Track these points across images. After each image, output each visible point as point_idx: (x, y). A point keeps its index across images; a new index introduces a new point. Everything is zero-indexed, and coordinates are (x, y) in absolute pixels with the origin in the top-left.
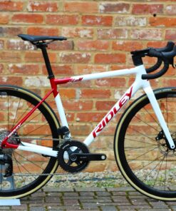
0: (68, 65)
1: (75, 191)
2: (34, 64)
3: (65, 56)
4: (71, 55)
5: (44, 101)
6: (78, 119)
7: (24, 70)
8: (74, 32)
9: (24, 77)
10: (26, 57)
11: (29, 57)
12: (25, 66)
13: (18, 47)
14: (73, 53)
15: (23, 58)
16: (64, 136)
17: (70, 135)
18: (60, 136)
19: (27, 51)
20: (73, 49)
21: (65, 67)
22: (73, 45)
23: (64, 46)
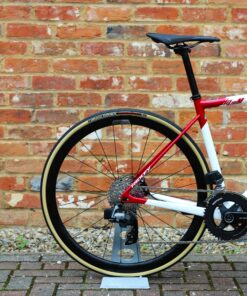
0: (212, 77)
1: (226, 262)
2: (166, 76)
3: (208, 65)
4: (216, 64)
5: (185, 134)
6: (226, 153)
7: (151, 85)
8: (221, 32)
9: (151, 94)
10: (154, 67)
11: (158, 67)
12: (153, 80)
13: (143, 53)
14: (219, 61)
15: (150, 69)
16: (214, 186)
17: (223, 185)
18: (208, 186)
19: (156, 59)
20: (219, 55)
21: (208, 80)
22: (220, 50)
23: (206, 51)
